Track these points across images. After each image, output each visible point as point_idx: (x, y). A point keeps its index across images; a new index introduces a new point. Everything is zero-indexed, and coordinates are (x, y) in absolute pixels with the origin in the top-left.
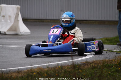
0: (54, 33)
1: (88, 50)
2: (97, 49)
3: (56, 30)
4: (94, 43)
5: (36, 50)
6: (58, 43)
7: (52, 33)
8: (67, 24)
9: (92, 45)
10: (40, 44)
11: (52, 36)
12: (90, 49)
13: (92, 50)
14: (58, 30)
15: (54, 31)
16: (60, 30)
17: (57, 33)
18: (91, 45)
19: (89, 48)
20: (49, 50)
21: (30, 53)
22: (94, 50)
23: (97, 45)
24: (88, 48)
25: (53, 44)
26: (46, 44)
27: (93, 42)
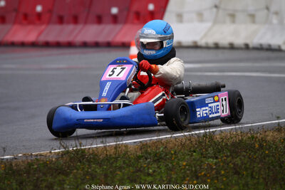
0: (114, 76)
1: (198, 116)
2: (226, 113)
3: (119, 69)
4: (216, 98)
5: (66, 119)
6: (122, 102)
7: (110, 75)
8: (153, 52)
9: (209, 105)
10: (78, 104)
11: (108, 84)
12: (205, 115)
13: (210, 116)
14: (123, 69)
15: (113, 71)
16: (128, 67)
17: (121, 76)
18: (207, 105)
19: (201, 112)
20: (98, 120)
21: (55, 125)
22: (215, 115)
23: (224, 103)
24: (198, 113)
25: (110, 105)
26: (91, 103)
27: (214, 97)
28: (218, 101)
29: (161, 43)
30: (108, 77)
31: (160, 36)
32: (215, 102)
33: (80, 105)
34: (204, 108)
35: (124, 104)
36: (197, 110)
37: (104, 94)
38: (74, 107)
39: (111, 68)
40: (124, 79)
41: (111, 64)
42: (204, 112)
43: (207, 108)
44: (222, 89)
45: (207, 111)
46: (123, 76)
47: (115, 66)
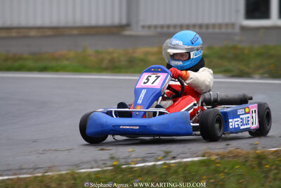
0: (149, 84)
1: (231, 127)
2: (254, 124)
3: (153, 77)
4: (247, 110)
5: (102, 125)
6: (158, 110)
7: (145, 83)
9: (241, 116)
10: (113, 110)
11: (144, 92)
12: (237, 126)
14: (158, 77)
15: (148, 79)
16: (162, 76)
17: (156, 84)
18: (238, 116)
19: (233, 123)
20: (134, 128)
21: (89, 130)
22: (246, 127)
23: (254, 115)
24: (231, 124)
25: (145, 112)
26: (127, 110)
27: (245, 109)
28: (249, 113)
29: (189, 53)
30: (142, 84)
31: (186, 47)
32: (246, 113)
33: (115, 112)
34: (236, 120)
35: (160, 112)
36: (230, 121)
37: (140, 101)
38: (109, 113)
39: (145, 76)
40: (159, 87)
41: (145, 72)
42: (236, 123)
43: (239, 119)
44: (250, 101)
45: (238, 123)
46: (157, 84)
47: (149, 74)
